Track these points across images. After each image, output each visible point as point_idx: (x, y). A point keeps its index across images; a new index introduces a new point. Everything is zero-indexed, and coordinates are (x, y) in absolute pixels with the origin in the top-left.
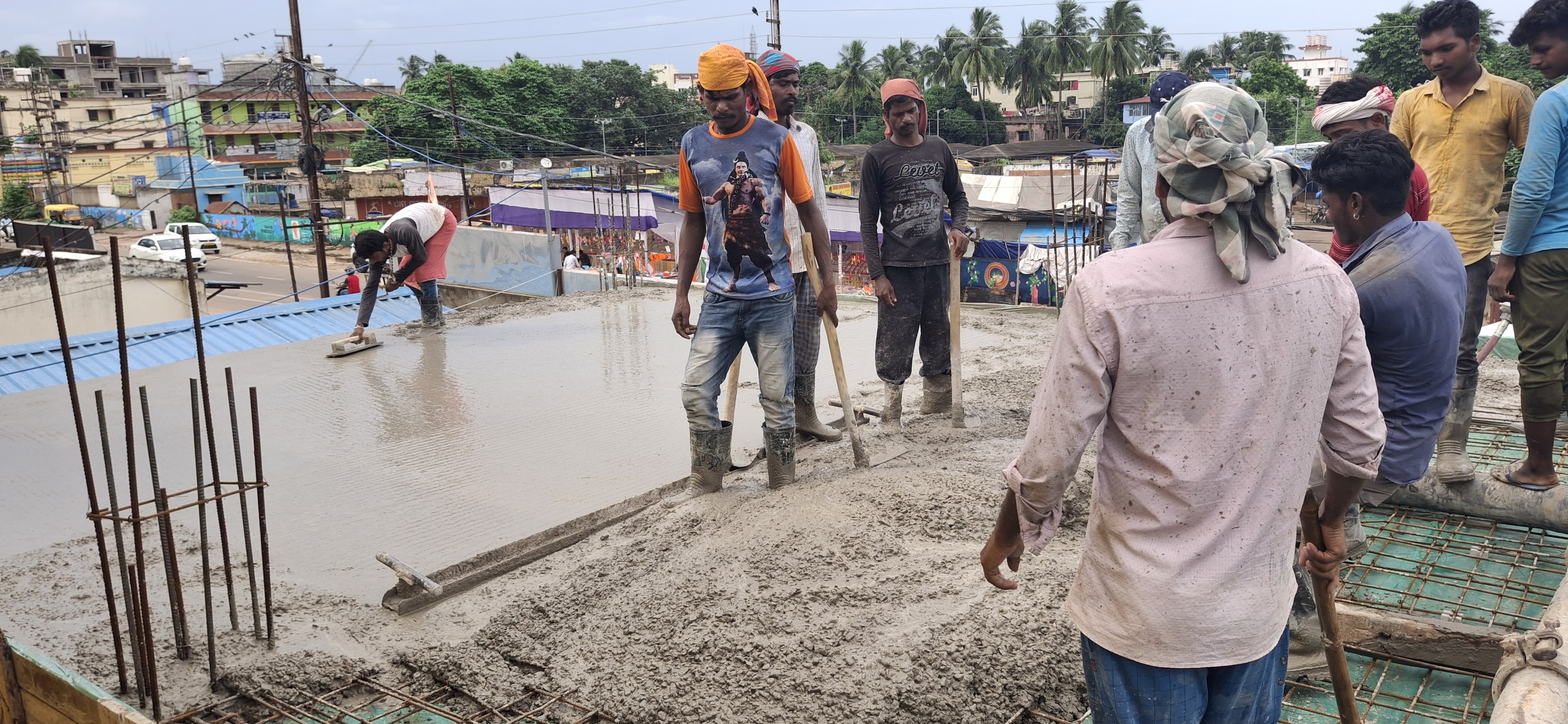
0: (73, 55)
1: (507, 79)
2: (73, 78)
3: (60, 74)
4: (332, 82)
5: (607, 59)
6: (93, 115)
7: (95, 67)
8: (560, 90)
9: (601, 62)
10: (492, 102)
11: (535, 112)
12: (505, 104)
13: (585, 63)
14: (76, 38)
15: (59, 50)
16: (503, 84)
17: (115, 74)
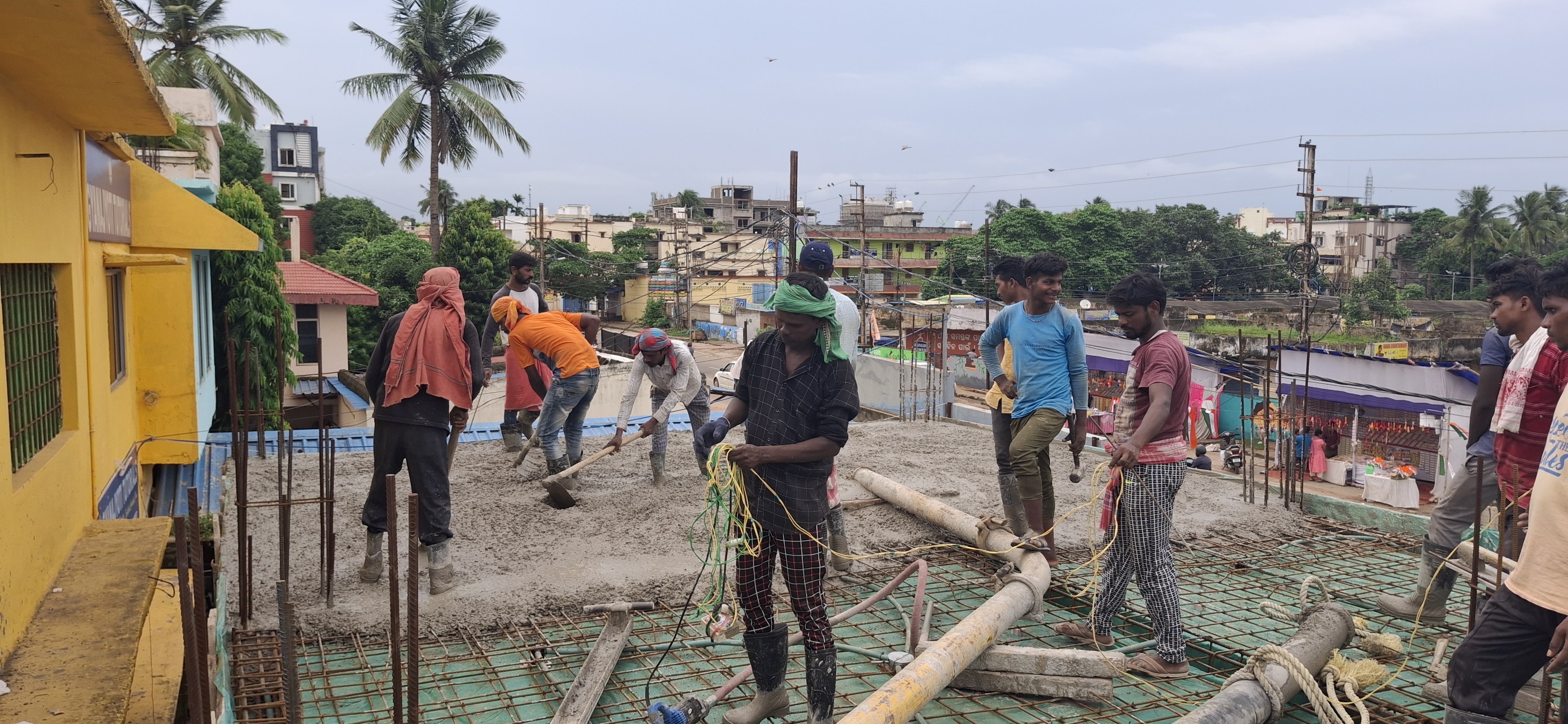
0: (721, 197)
1: (1075, 222)
2: (719, 216)
3: (709, 212)
4: (918, 224)
5: (1182, 203)
6: (724, 247)
7: (735, 207)
8: (1128, 234)
9: (1176, 206)
10: (1058, 244)
11: (1099, 255)
12: (1069, 246)
13: (1158, 207)
14: (725, 183)
15: (712, 193)
16: (1070, 227)
17: (750, 214)
